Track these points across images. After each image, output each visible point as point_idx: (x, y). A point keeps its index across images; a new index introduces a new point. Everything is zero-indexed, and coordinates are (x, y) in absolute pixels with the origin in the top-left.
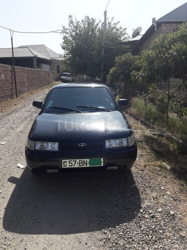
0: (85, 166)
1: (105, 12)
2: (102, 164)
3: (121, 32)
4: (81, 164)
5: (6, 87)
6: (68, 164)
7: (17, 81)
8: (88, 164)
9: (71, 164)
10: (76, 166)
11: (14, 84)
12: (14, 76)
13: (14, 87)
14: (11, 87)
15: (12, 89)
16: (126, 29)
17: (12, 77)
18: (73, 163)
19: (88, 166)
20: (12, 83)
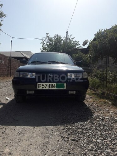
0: (53, 88)
1: (67, 32)
2: (65, 87)
3: (76, 43)
4: (50, 87)
5: (5, 69)
6: (41, 86)
7: (12, 67)
8: (55, 87)
9: (43, 87)
10: (47, 88)
11: (10, 68)
12: (10, 63)
13: (10, 70)
14: (8, 69)
15: (8, 71)
16: (79, 42)
17: (9, 64)
18: (45, 86)
19: (55, 88)
20: (8, 67)
